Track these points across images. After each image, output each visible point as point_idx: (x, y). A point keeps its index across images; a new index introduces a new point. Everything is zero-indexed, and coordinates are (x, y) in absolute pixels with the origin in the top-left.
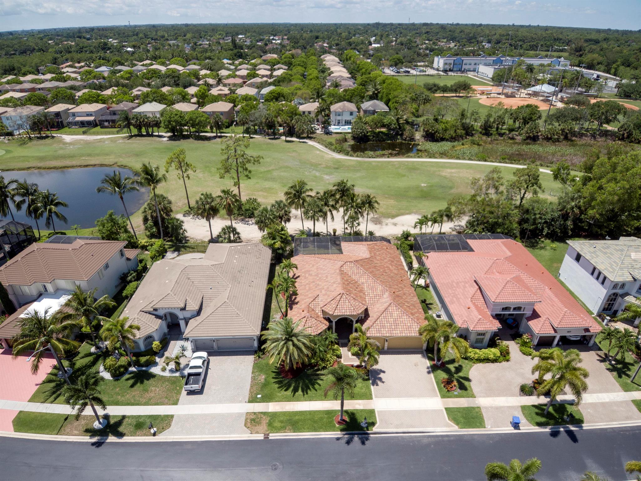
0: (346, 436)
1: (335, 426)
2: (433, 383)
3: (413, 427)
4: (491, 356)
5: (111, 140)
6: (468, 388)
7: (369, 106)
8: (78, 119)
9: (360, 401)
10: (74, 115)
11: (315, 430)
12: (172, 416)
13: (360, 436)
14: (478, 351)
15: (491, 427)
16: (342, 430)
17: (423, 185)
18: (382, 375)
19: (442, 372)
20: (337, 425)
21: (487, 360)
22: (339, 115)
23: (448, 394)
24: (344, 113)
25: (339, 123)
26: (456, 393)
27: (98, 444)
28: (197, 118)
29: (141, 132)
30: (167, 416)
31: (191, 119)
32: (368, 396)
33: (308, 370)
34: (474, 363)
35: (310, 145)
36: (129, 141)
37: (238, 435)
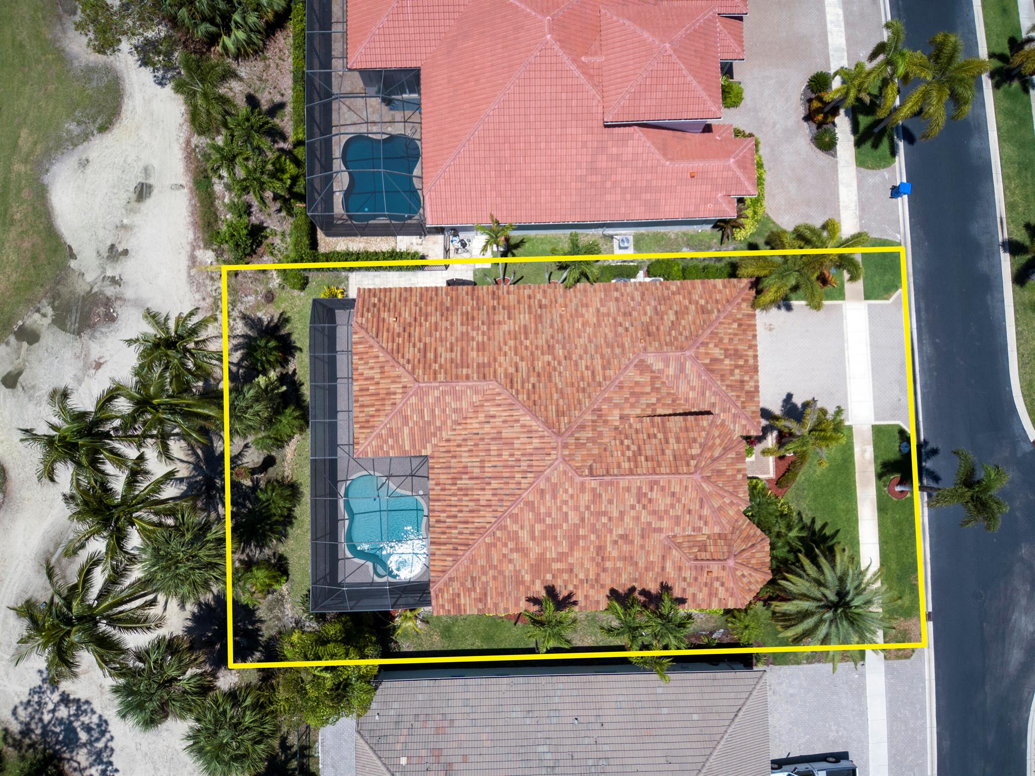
13: (924, 457)
15: (899, 233)
18: (798, 400)
32: (846, 435)
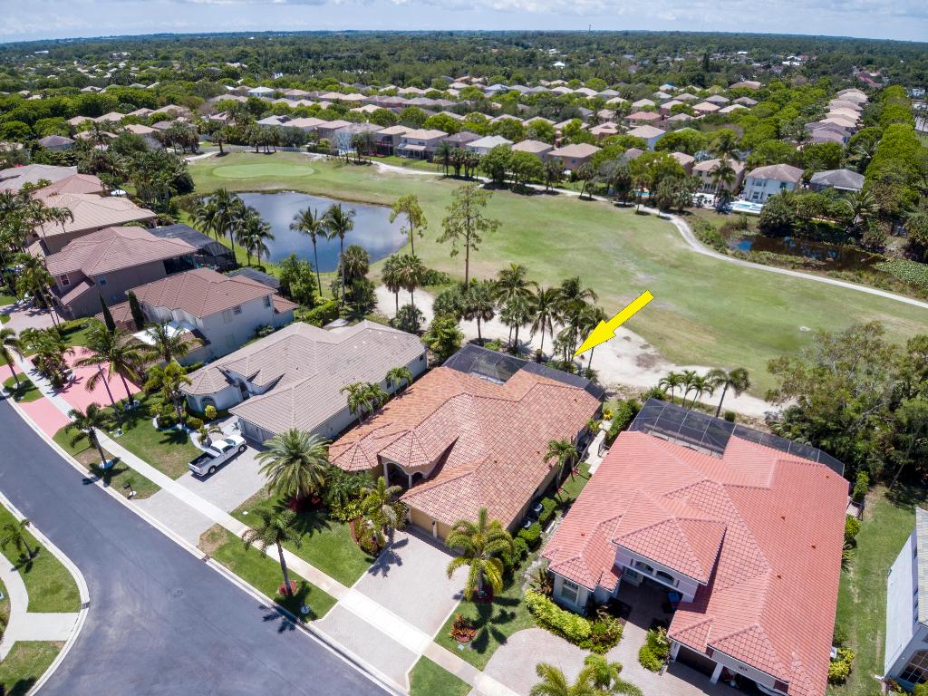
0: (274, 610)
1: (274, 591)
2: (447, 614)
3: (356, 651)
4: (568, 629)
5: (423, 178)
6: (487, 652)
7: (824, 178)
8: (409, 147)
9: (333, 581)
10: (406, 141)
11: (253, 584)
12: (159, 488)
13: (287, 620)
14: (555, 608)
16: (277, 600)
17: (803, 328)
18: (393, 567)
19: (475, 608)
20: (278, 592)
21: (559, 631)
22: (759, 184)
23: (448, 642)
24: (769, 183)
25: (755, 197)
26: (461, 647)
27: (87, 482)
28: (522, 161)
29: (458, 173)
30: (156, 485)
31: (515, 163)
32: (348, 580)
33: (321, 512)
34: (538, 624)
35: (673, 225)
36: (439, 182)
37: (186, 542)
